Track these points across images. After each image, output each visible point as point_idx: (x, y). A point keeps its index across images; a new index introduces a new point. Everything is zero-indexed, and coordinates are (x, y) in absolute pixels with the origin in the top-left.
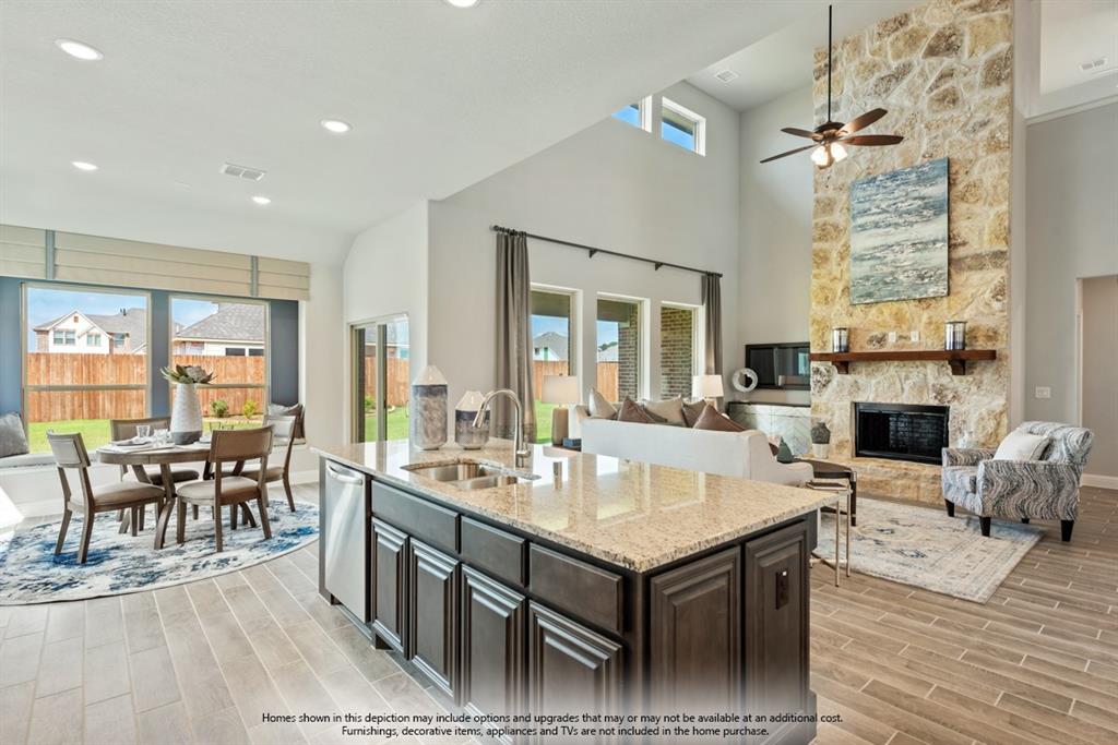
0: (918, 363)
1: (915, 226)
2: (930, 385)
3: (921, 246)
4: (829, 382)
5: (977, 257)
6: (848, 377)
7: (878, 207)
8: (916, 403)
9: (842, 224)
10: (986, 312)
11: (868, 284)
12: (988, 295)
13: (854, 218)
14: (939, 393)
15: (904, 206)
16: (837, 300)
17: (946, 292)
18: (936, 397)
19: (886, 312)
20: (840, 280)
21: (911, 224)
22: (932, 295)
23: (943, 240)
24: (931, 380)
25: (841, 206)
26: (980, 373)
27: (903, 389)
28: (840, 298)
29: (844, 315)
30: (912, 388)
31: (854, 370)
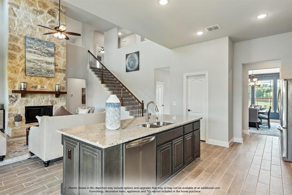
0: (46, 94)
1: (46, 57)
2: (50, 100)
3: (48, 63)
4: (16, 100)
5: (60, 69)
6: (24, 98)
7: (35, 48)
8: (46, 105)
9: (21, 48)
10: (62, 82)
11: (32, 70)
12: (63, 79)
13: (27, 48)
15: (43, 51)
16: (20, 72)
17: (54, 76)
18: (51, 103)
19: (37, 79)
20: (21, 66)
21: (45, 56)
22: (51, 77)
23: (53, 63)
24: (50, 99)
25: (21, 41)
26: (61, 97)
27: (42, 102)
28: (21, 72)
29: (23, 78)
30: (45, 101)
31: (26, 96)
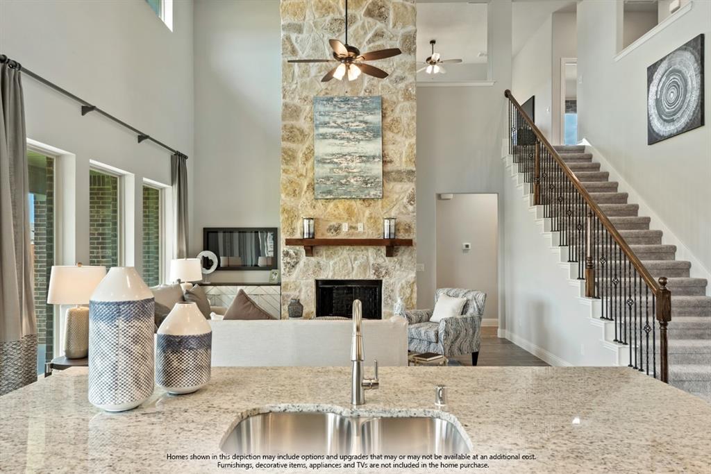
0: (363, 247)
1: (361, 143)
2: (371, 264)
3: (365, 158)
4: (297, 263)
5: (399, 172)
6: (312, 259)
7: (335, 122)
8: (361, 278)
9: (307, 131)
10: (404, 212)
11: (328, 183)
12: (405, 200)
13: (317, 127)
14: (377, 270)
15: (353, 126)
16: (303, 193)
17: (381, 195)
18: (375, 274)
19: (341, 206)
20: (305, 177)
21: (359, 141)
22: (373, 197)
23: (379, 157)
24: (372, 261)
25: (305, 114)
26: (401, 255)
27: (353, 268)
28: (306, 192)
29: (309, 207)
30: (359, 267)
31: (317, 253)
